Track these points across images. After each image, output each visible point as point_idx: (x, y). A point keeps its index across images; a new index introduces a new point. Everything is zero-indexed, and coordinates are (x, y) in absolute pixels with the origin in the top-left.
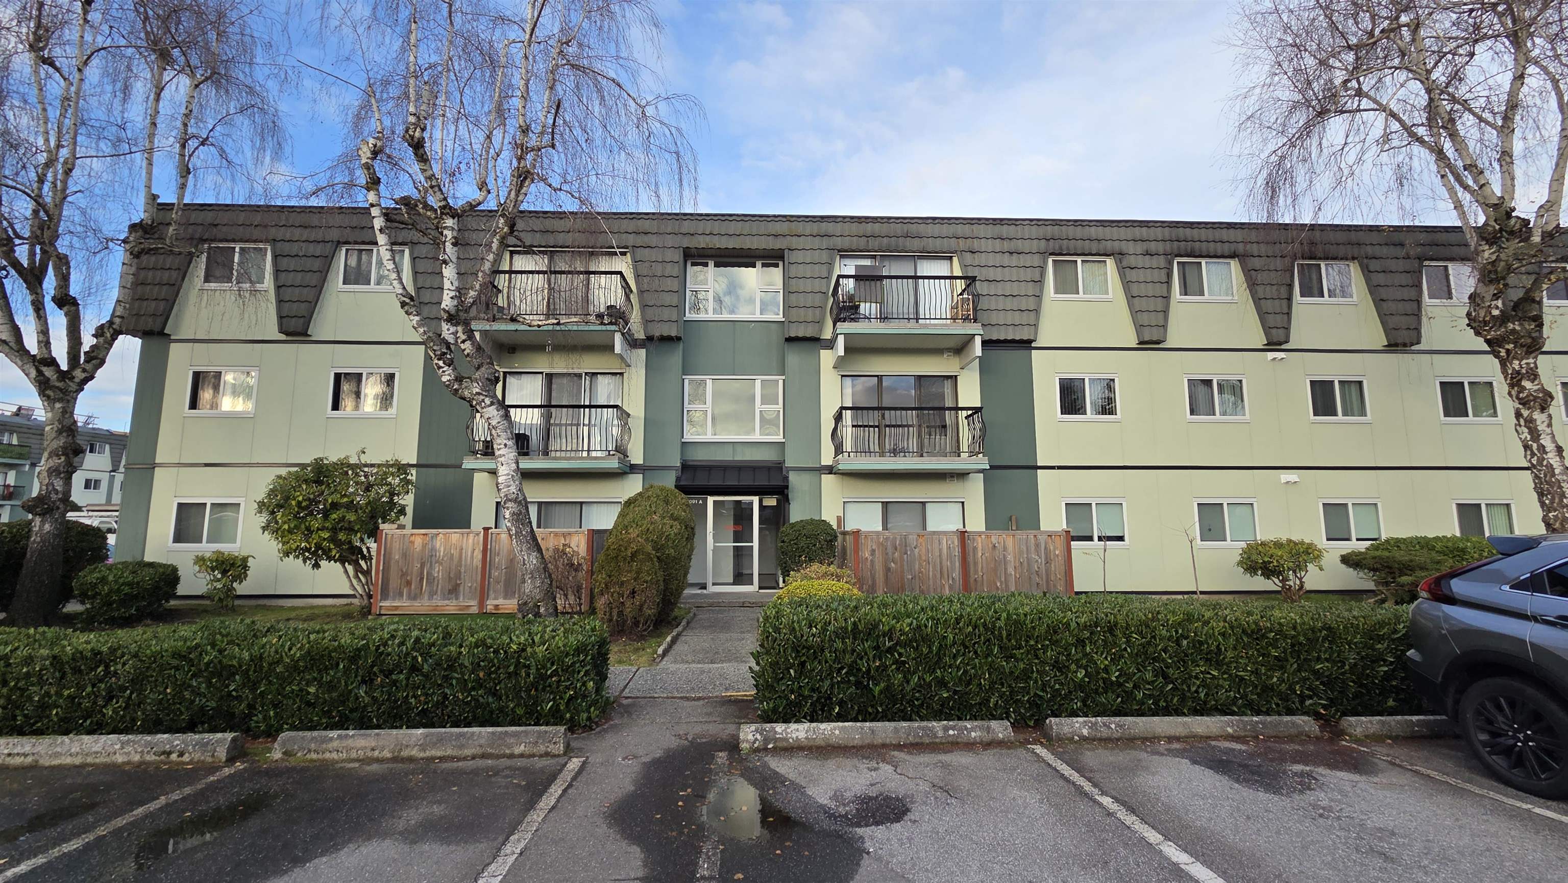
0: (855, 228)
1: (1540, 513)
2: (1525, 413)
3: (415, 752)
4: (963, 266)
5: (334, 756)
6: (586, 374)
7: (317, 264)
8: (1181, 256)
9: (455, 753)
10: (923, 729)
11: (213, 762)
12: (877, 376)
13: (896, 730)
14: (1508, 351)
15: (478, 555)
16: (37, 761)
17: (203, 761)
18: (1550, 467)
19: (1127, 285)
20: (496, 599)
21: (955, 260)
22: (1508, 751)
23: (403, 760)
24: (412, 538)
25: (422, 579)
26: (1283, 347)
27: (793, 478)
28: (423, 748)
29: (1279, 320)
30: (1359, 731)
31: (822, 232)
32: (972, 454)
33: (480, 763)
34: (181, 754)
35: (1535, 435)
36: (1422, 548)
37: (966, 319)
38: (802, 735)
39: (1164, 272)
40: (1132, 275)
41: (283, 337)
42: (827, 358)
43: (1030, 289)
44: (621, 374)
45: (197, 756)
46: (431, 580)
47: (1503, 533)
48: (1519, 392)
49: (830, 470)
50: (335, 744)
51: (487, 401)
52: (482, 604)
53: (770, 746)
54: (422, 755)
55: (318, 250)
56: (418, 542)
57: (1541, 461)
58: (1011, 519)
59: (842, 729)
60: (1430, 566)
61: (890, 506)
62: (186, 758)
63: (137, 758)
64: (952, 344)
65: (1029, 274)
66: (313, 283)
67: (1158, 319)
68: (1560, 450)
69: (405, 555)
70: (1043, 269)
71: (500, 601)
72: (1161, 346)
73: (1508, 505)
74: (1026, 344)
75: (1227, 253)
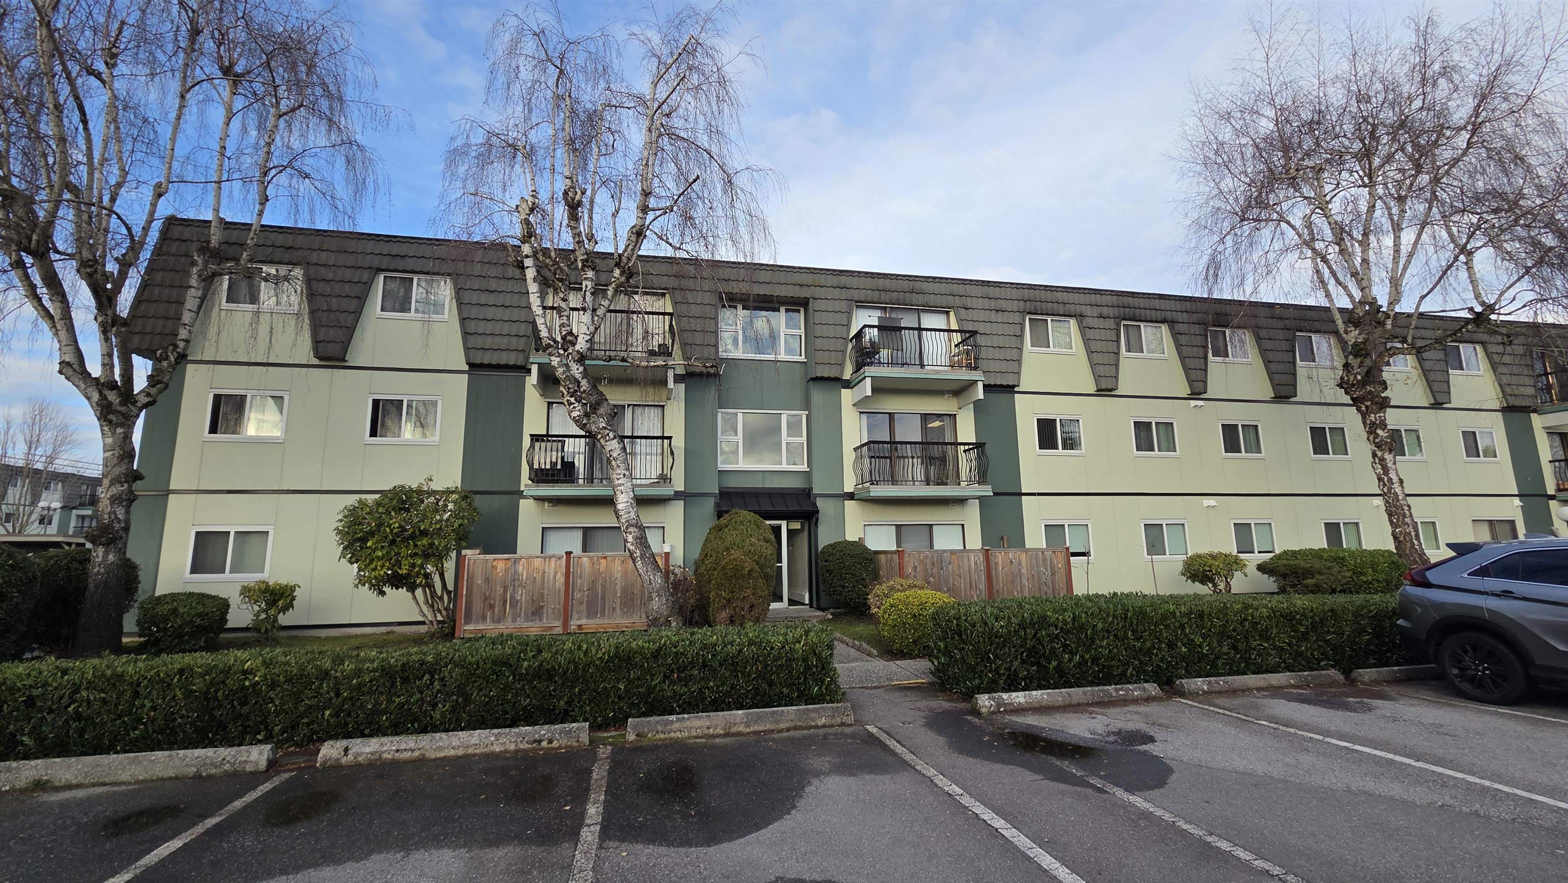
0: (869, 282)
1: (1389, 529)
2: (1379, 454)
3: (741, 728)
4: (959, 320)
5: (678, 735)
6: (629, 405)
7: (356, 290)
8: (1126, 319)
9: (773, 727)
10: (1102, 691)
11: (579, 746)
12: (890, 414)
13: (1085, 693)
14: (1367, 407)
15: (560, 578)
16: (424, 755)
17: (570, 746)
18: (1396, 494)
19: (1086, 341)
20: (579, 619)
21: (952, 314)
22: (1472, 680)
23: (733, 735)
24: (495, 563)
25: (505, 602)
26: (1202, 396)
27: (820, 503)
28: (748, 725)
29: (1199, 375)
30: (1366, 678)
31: (841, 285)
32: (970, 482)
33: (792, 733)
34: (550, 742)
35: (1386, 469)
36: (1313, 557)
37: (969, 367)
38: (1022, 700)
39: (1114, 332)
40: (1090, 334)
41: (316, 362)
42: (847, 396)
43: (1013, 342)
44: (663, 406)
45: (564, 742)
46: (514, 603)
47: (1354, 547)
48: (1375, 438)
49: (851, 496)
50: (677, 725)
51: (611, 435)
52: (566, 624)
53: (1002, 709)
54: (748, 730)
55: (357, 275)
56: (501, 566)
57: (1390, 489)
58: (1002, 538)
59: (1048, 694)
60: (1324, 571)
61: (903, 529)
62: (555, 744)
63: (512, 747)
64: (954, 387)
65: (1011, 330)
66: (352, 309)
67: (1110, 371)
68: (1401, 481)
69: (487, 580)
70: (1022, 325)
71: (584, 621)
72: (1113, 393)
73: (1357, 524)
74: (1010, 389)
75: (1159, 318)
